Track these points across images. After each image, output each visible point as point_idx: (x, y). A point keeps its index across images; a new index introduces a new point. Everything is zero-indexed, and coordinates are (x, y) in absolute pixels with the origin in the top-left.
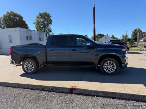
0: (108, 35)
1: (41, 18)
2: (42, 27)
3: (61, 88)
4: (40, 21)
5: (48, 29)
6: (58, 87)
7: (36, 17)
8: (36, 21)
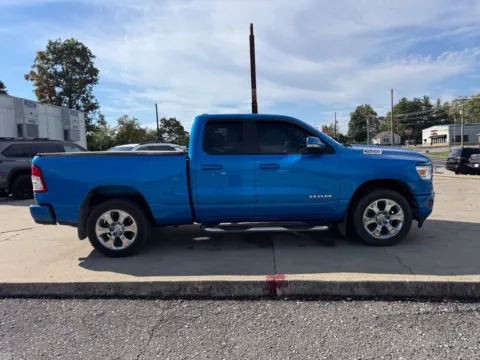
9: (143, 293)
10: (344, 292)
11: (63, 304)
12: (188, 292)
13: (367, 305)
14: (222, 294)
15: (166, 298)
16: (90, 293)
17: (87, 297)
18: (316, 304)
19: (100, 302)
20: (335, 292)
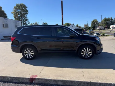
1: (19, 9)
2: (20, 17)
3: (21, 78)
4: (17, 11)
5: (25, 18)
6: (18, 78)
7: (14, 8)
8: (14, 11)
14: (16, 81)
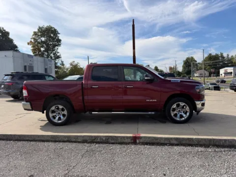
0: (149, 66)
9: (79, 140)
10: (166, 142)
11: (46, 144)
12: (99, 140)
13: (175, 147)
14: (113, 142)
15: (89, 143)
16: (57, 140)
17: (55, 141)
18: (153, 147)
19: (61, 143)
20: (162, 142)
